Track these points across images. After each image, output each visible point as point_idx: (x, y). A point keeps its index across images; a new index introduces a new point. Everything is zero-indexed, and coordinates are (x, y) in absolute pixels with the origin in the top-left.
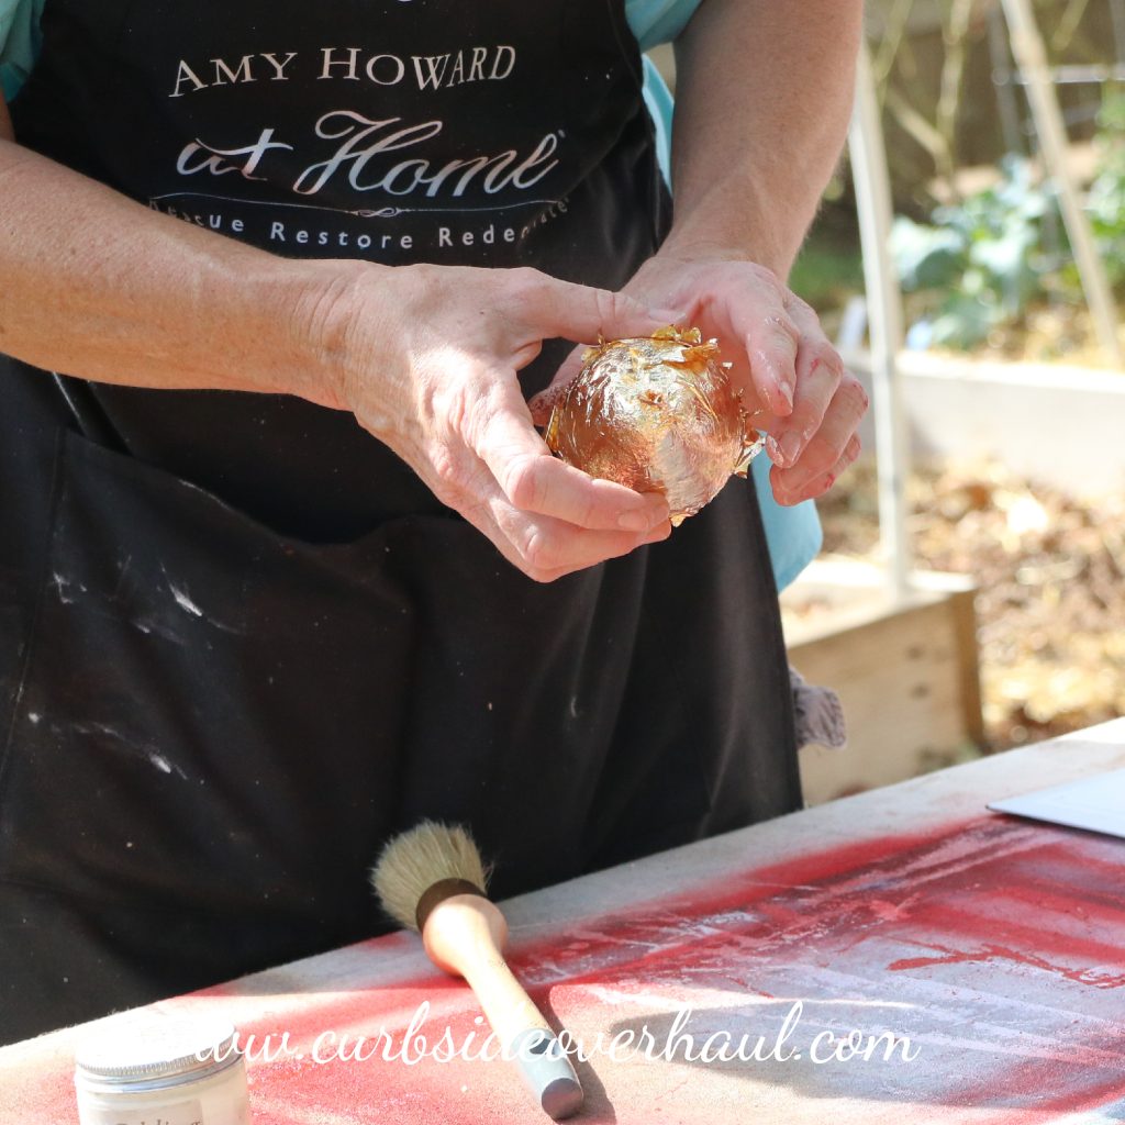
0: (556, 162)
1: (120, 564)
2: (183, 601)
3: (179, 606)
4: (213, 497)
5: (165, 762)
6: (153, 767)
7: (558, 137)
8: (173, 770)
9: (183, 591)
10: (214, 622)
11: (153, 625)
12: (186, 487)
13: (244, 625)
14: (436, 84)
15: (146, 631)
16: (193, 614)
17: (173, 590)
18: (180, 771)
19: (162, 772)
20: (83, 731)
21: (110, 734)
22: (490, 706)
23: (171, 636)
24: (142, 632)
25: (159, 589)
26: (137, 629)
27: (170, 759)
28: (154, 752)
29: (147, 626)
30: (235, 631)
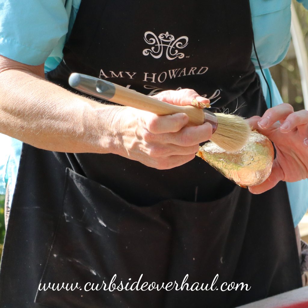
0: (220, 98)
1: (83, 211)
2: (101, 222)
3: (100, 224)
4: (111, 191)
5: (95, 272)
6: (91, 273)
7: (220, 91)
8: (97, 274)
9: (101, 219)
10: (110, 229)
11: (92, 229)
12: (103, 187)
13: (119, 230)
14: (175, 76)
15: (91, 231)
16: (104, 226)
17: (98, 218)
18: (99, 275)
19: (93, 275)
20: (70, 261)
21: (78, 263)
22: (194, 259)
23: (98, 233)
24: (89, 232)
25: (94, 218)
26: (88, 231)
27: (96, 271)
28: (91, 269)
29: (91, 230)
30: (116, 232)
